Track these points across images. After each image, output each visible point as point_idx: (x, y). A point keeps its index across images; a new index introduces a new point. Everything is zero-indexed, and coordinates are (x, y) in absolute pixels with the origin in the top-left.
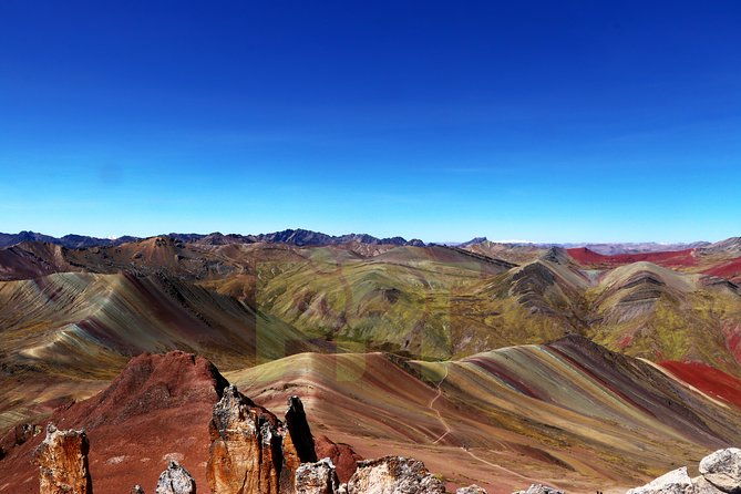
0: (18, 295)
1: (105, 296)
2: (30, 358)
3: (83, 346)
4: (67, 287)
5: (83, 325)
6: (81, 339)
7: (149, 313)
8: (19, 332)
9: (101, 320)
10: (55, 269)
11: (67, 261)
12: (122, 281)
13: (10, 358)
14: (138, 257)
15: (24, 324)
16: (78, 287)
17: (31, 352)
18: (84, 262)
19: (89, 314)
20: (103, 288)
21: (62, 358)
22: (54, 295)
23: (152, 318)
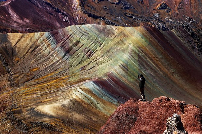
0: (35, 48)
1: (124, 51)
2: (44, 115)
3: (99, 105)
4: (84, 41)
5: (100, 83)
6: (97, 97)
7: (173, 71)
8: (35, 88)
9: (119, 77)
10: (74, 22)
11: (85, 12)
12: (144, 36)
13: (26, 114)
14: (163, 7)
15: (41, 80)
16: (95, 41)
17: (47, 109)
18: (104, 14)
19: (106, 70)
20: (122, 42)
21: (77, 117)
22: (71, 49)
23: (176, 77)
